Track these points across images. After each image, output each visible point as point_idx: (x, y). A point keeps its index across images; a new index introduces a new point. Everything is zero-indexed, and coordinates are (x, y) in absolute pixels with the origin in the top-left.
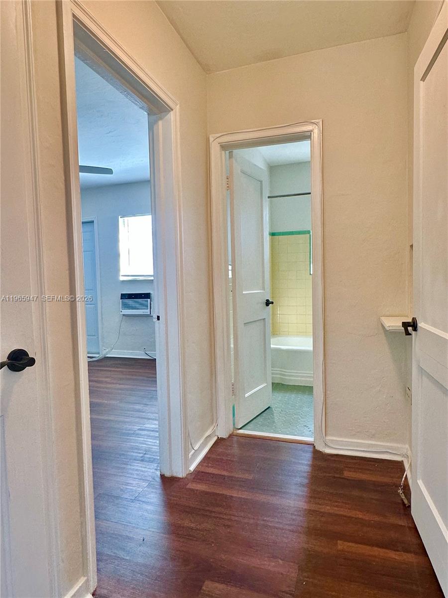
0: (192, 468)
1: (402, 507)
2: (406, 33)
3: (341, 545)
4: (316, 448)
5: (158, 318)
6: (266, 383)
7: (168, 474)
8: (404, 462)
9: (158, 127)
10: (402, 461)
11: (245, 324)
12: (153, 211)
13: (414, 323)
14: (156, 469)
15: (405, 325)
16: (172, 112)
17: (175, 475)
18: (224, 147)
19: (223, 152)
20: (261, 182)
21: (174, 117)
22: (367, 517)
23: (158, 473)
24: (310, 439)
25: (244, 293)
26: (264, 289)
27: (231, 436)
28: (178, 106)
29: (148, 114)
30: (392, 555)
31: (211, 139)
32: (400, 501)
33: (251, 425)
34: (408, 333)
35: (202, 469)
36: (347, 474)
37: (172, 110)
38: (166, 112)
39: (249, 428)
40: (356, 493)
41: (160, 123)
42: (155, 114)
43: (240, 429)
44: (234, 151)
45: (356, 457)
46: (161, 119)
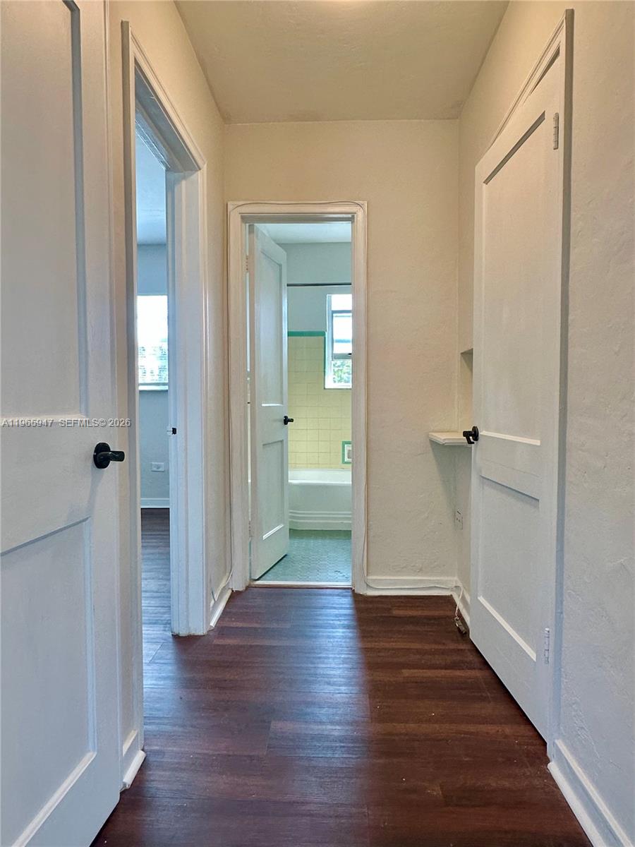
0: (213, 623)
1: (458, 634)
2: (458, 120)
3: (406, 673)
4: (356, 591)
5: (174, 431)
6: (284, 523)
7: (183, 633)
8: (454, 596)
9: (181, 187)
10: (451, 595)
11: (264, 445)
12: (171, 291)
13: (475, 432)
14: (165, 630)
15: (466, 434)
16: (199, 172)
17: (193, 632)
18: (245, 219)
19: (243, 225)
20: (280, 265)
21: (201, 179)
22: (427, 647)
23: (170, 634)
24: (347, 584)
25: (263, 405)
26: (282, 403)
27: (247, 588)
28: (205, 166)
29: (168, 170)
30: (458, 673)
31: (230, 207)
32: (456, 630)
33: (269, 575)
34: (470, 442)
35: (225, 624)
36: (396, 612)
37: (200, 169)
38: (192, 170)
39: (268, 578)
40: (410, 628)
41: (184, 183)
42: (178, 171)
43: (258, 580)
44: (256, 224)
45: (401, 596)
46: (184, 178)
